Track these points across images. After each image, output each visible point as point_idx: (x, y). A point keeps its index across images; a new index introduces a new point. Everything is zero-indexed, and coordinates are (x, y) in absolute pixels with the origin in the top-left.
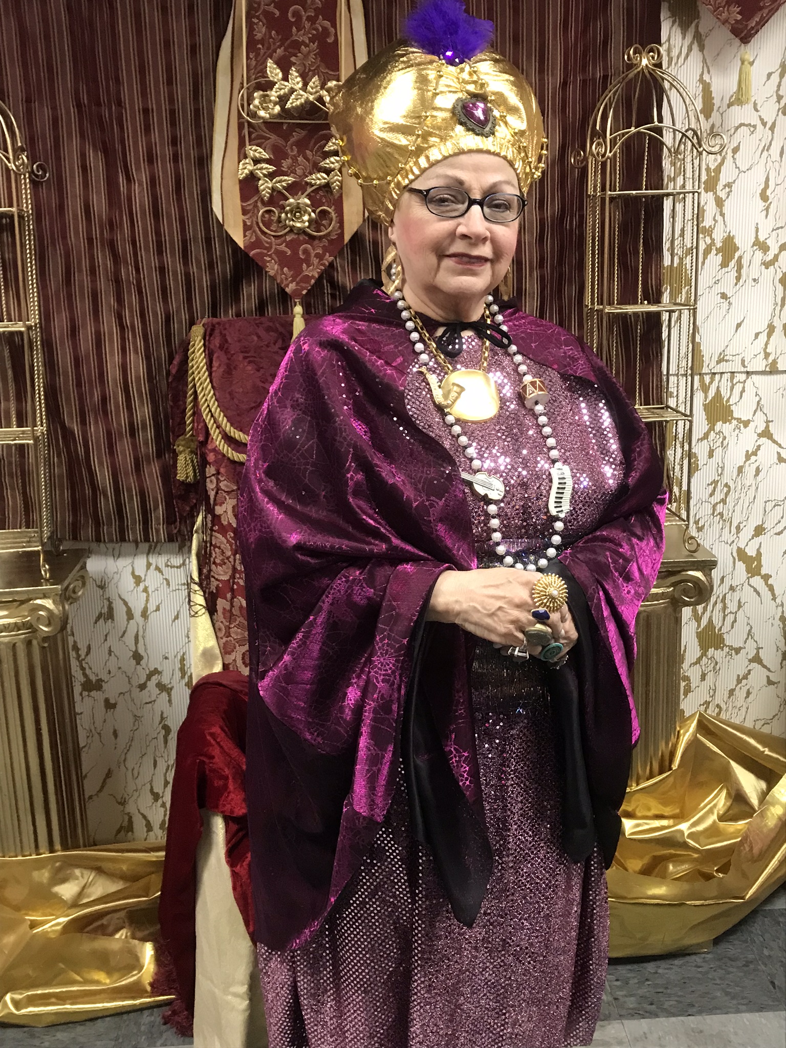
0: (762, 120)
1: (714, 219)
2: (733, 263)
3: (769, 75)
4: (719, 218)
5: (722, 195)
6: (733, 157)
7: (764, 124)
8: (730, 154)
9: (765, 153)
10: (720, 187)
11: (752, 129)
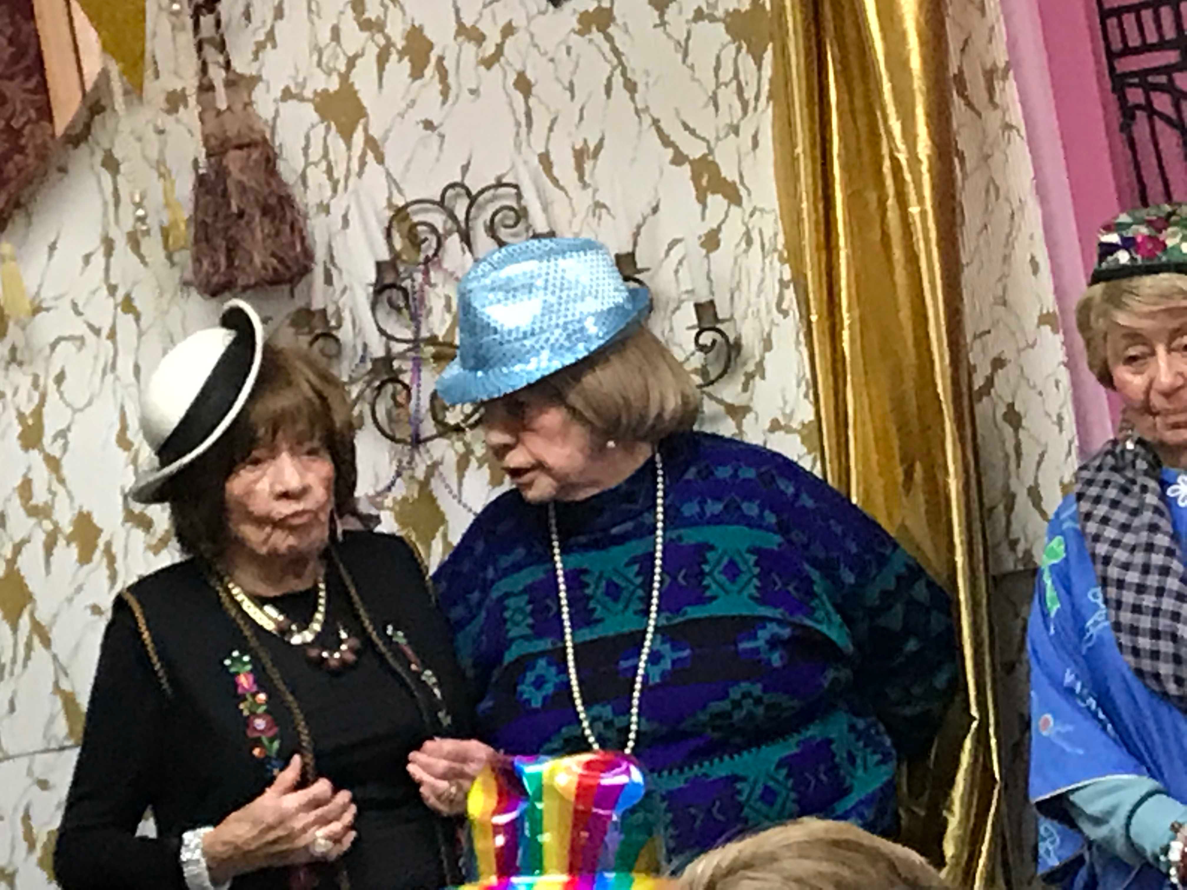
0: (91, 327)
1: (50, 491)
2: (98, 555)
3: (87, 259)
4: (56, 487)
5: (55, 450)
6: (58, 389)
7: (97, 332)
8: (52, 387)
9: (110, 377)
10: (47, 440)
11: (78, 343)
